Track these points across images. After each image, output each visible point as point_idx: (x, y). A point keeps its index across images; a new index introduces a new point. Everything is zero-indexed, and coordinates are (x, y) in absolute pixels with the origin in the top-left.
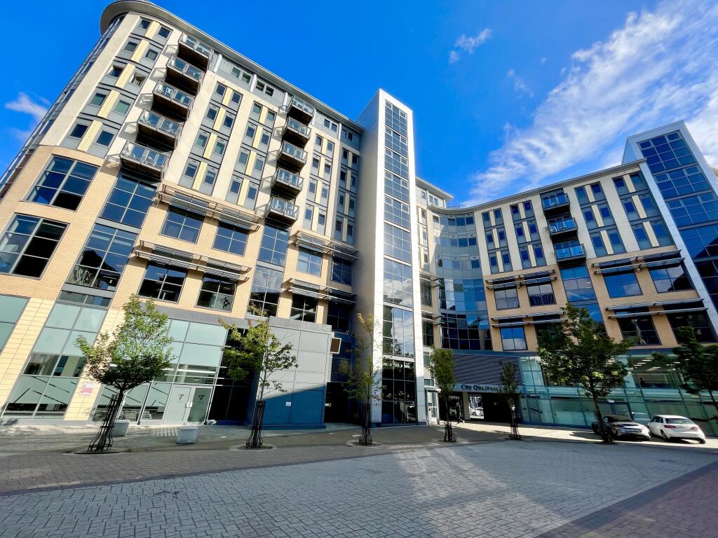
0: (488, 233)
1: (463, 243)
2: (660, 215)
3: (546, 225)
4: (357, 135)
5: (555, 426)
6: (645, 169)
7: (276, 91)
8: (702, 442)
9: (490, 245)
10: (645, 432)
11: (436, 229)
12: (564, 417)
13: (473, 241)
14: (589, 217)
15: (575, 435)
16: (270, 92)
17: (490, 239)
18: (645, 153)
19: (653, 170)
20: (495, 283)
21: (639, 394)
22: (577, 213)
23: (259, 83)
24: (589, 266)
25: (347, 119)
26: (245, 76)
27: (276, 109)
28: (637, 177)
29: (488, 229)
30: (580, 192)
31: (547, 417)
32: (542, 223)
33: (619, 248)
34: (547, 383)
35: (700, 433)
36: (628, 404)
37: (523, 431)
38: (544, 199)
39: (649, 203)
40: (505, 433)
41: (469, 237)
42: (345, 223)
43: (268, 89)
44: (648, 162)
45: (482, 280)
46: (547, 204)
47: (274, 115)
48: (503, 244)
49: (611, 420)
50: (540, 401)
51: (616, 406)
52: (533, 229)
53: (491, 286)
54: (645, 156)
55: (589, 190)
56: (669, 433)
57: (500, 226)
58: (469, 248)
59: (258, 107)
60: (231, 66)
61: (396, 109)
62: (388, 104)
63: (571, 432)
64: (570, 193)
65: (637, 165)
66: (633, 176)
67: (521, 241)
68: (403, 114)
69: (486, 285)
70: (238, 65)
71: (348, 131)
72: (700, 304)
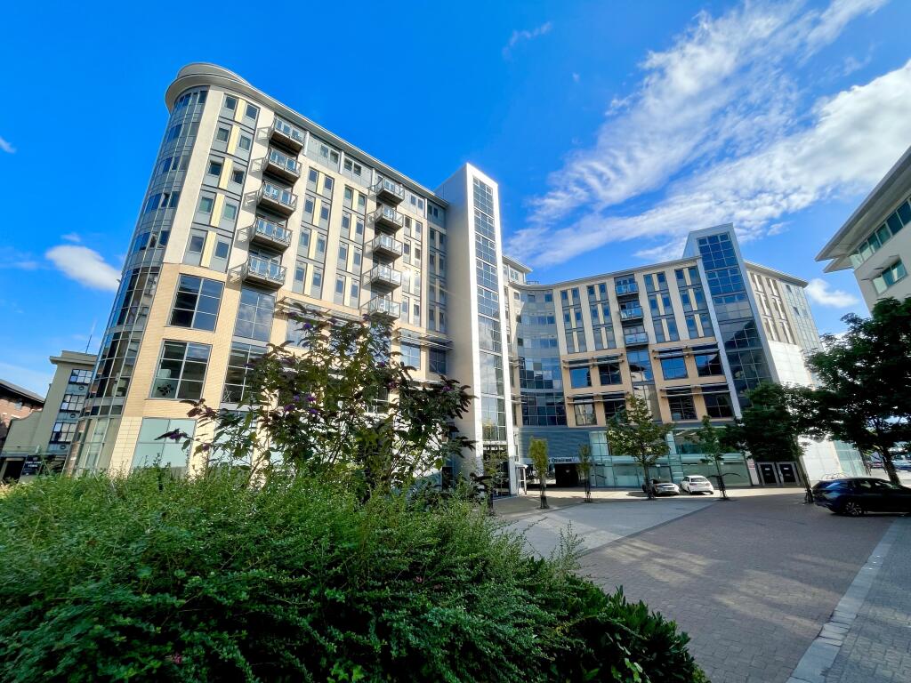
0: (566, 312)
1: (542, 320)
2: (707, 309)
3: (618, 310)
4: (443, 211)
5: (616, 488)
6: (700, 265)
7: (363, 168)
8: (712, 493)
9: (567, 325)
10: (677, 489)
11: (517, 306)
12: (623, 480)
13: (552, 320)
14: (654, 305)
15: (630, 495)
16: (358, 170)
17: (567, 318)
18: (702, 250)
19: (707, 267)
20: (570, 363)
21: (678, 459)
22: (644, 302)
23: (346, 161)
24: (650, 351)
25: (433, 194)
26: (332, 153)
27: (366, 192)
28: (693, 270)
29: (566, 308)
30: (648, 278)
31: (610, 481)
32: (614, 307)
33: (674, 336)
34: (611, 453)
35: (711, 488)
36: (669, 467)
37: (595, 495)
38: (618, 284)
39: (700, 297)
40: (580, 499)
41: (548, 315)
42: (437, 311)
43: (356, 166)
44: (704, 260)
45: (559, 359)
46: (620, 290)
47: (364, 197)
48: (580, 325)
49: (655, 482)
50: (605, 468)
51: (661, 470)
52: (607, 312)
53: (567, 366)
54: (701, 252)
55: (655, 278)
56: (693, 489)
57: (578, 306)
58: (547, 326)
59: (349, 190)
60: (320, 144)
61: (483, 185)
62: (475, 180)
63: (627, 493)
64: (639, 279)
65: (694, 260)
66: (690, 269)
67: (596, 322)
68: (489, 190)
69: (563, 365)
70: (326, 143)
71: (433, 206)
72: (726, 387)
